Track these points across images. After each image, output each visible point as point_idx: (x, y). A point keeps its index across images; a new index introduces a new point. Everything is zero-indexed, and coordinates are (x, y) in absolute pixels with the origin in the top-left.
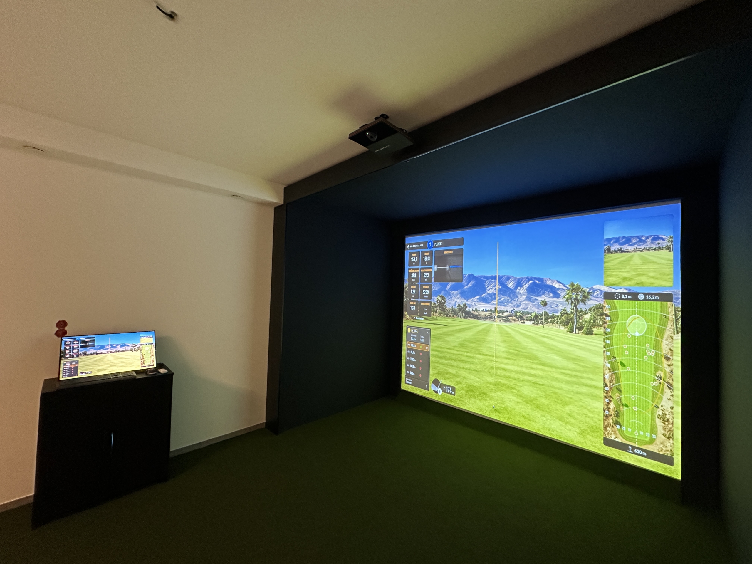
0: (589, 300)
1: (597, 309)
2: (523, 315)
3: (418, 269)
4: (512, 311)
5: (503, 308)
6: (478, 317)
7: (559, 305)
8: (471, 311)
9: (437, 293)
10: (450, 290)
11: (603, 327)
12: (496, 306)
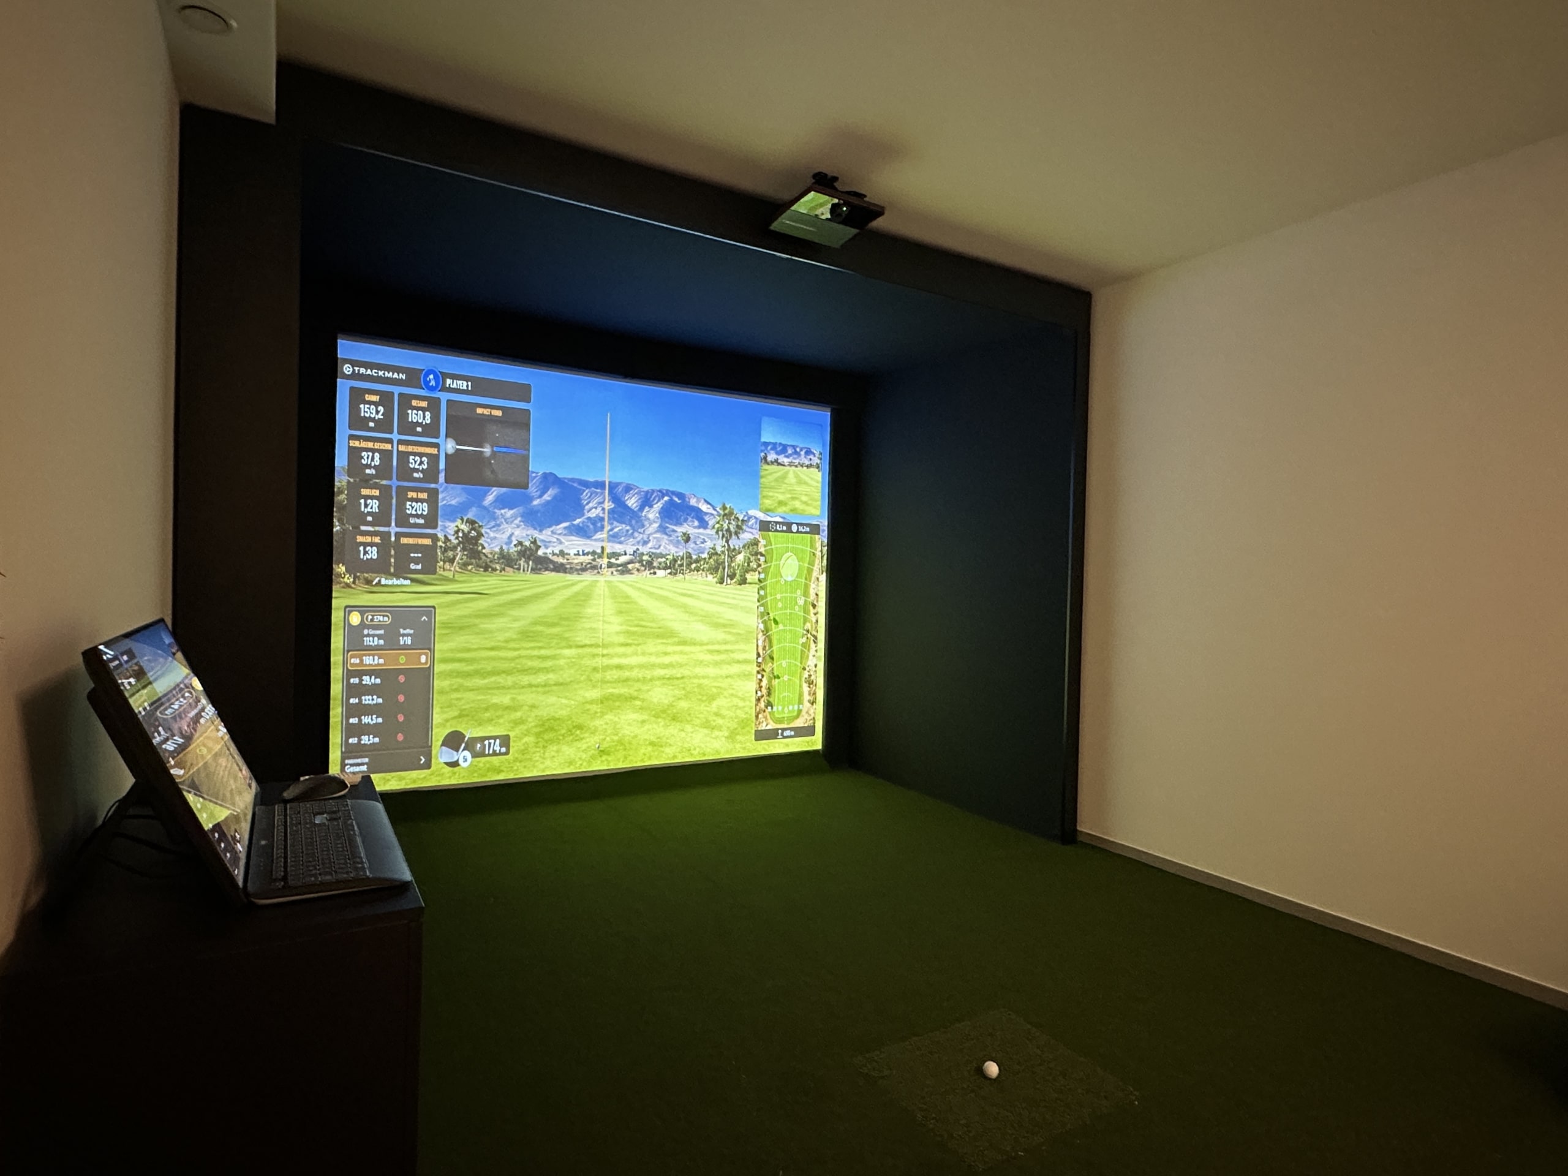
0: (743, 533)
1: (752, 545)
2: (652, 559)
3: (390, 441)
4: (634, 552)
5: (618, 548)
6: (566, 568)
7: (707, 540)
8: (550, 556)
9: (454, 513)
10: (495, 507)
11: (757, 572)
12: (604, 544)
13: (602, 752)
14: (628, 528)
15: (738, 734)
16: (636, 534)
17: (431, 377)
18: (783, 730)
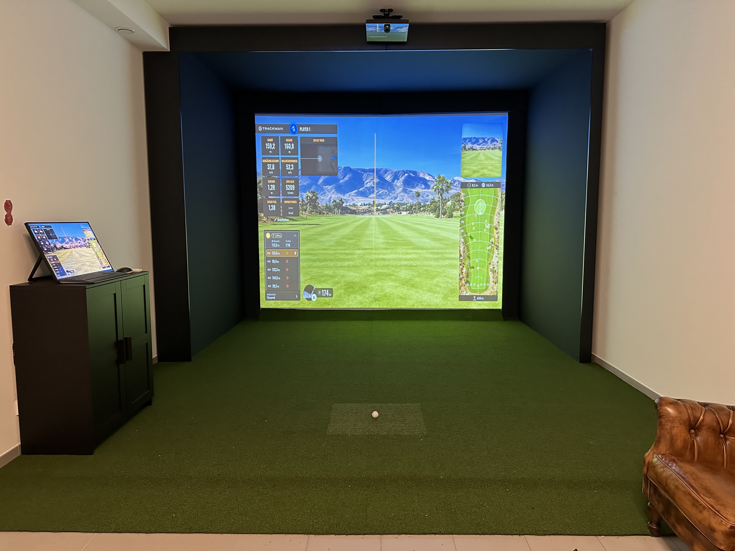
0: (450, 190)
1: (456, 196)
2: (399, 206)
3: (278, 158)
4: (390, 203)
5: (382, 201)
6: (356, 212)
7: (429, 194)
8: (349, 207)
9: (306, 189)
10: (323, 185)
11: (460, 211)
12: (374, 200)
13: (376, 300)
14: (386, 191)
15: (449, 296)
16: (391, 194)
17: (293, 127)
18: (477, 296)
